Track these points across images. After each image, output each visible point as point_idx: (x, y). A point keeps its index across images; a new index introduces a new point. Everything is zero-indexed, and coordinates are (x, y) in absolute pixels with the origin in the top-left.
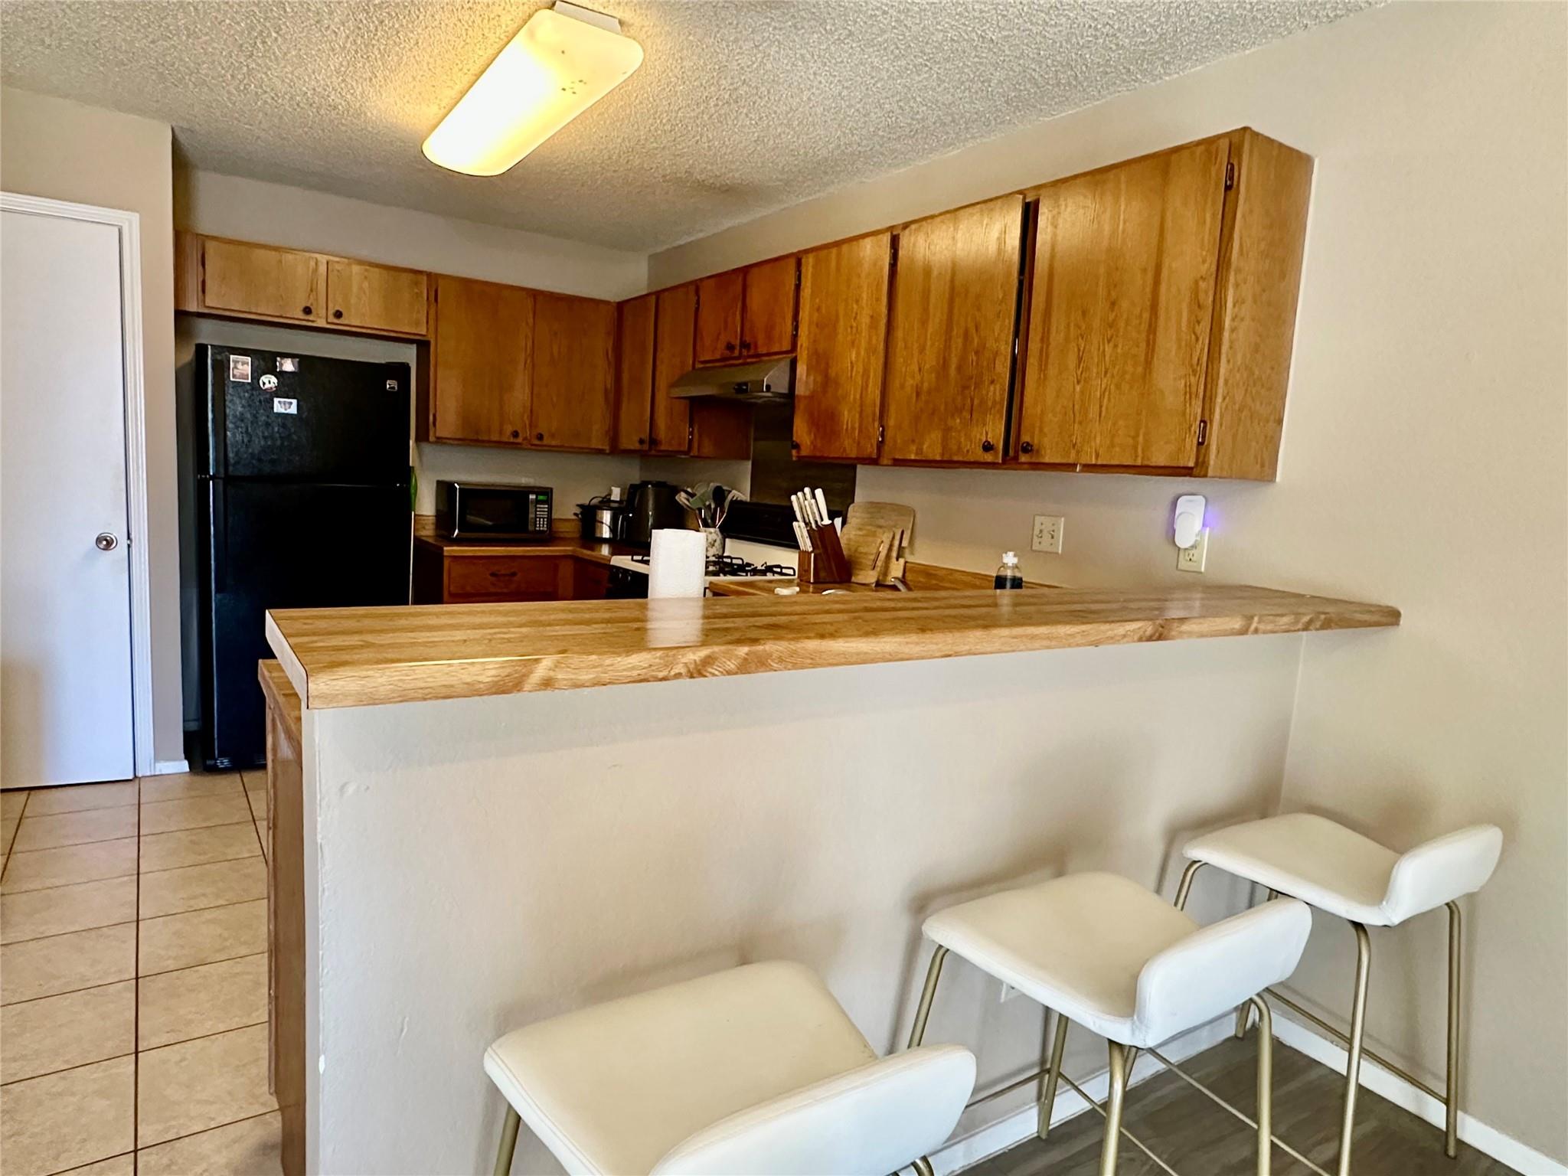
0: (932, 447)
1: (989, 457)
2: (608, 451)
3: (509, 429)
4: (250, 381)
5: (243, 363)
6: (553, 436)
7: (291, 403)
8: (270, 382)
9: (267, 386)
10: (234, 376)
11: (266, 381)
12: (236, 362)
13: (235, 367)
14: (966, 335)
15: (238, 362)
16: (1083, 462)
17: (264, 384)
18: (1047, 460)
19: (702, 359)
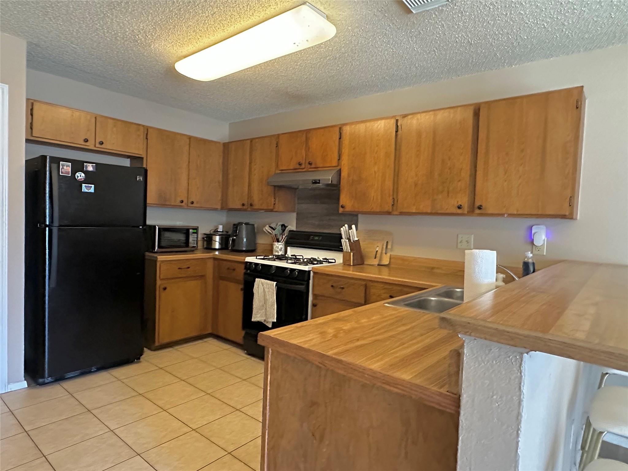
0: (425, 206)
1: (459, 211)
2: (219, 209)
3: (179, 199)
4: (70, 175)
5: (68, 166)
6: (197, 203)
7: (91, 187)
8: (81, 176)
9: (79, 178)
10: (62, 173)
11: (79, 175)
12: (63, 165)
13: (63, 168)
14: (443, 161)
15: (64, 165)
16: (509, 212)
17: (78, 177)
18: (490, 212)
19: (281, 169)
